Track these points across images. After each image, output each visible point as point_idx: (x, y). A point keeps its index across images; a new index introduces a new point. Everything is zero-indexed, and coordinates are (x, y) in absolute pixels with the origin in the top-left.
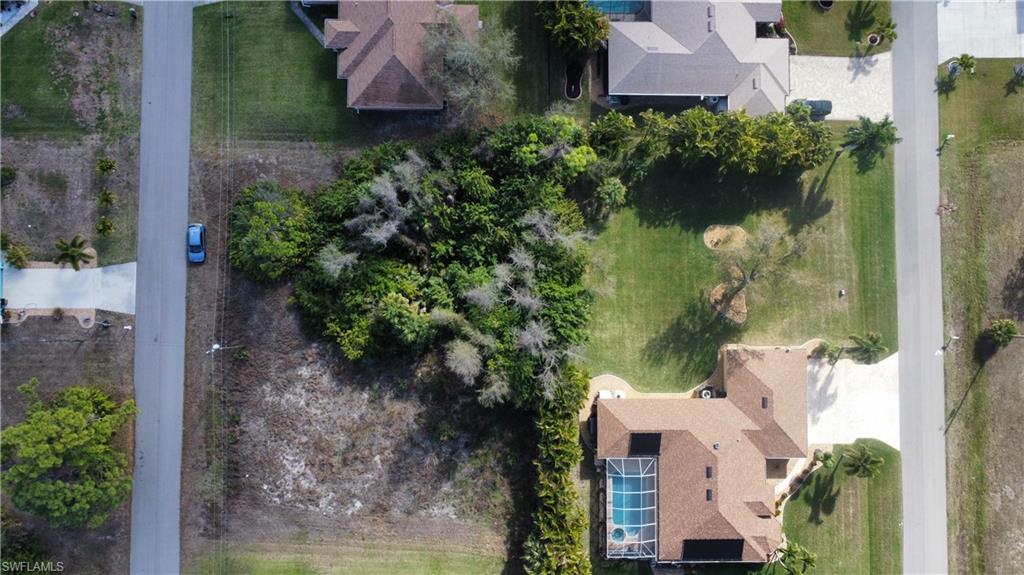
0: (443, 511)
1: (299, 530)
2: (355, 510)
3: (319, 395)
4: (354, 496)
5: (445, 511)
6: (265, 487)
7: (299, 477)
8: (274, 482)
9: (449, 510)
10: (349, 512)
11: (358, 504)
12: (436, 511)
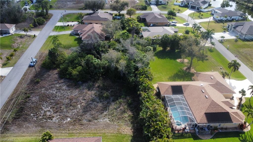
0: (104, 120)
1: (41, 128)
2: (67, 121)
3: (61, 90)
4: (68, 117)
5: (105, 120)
6: (32, 115)
7: (47, 111)
8: (36, 113)
9: (107, 120)
10: (65, 122)
11: (69, 119)
12: (101, 120)
